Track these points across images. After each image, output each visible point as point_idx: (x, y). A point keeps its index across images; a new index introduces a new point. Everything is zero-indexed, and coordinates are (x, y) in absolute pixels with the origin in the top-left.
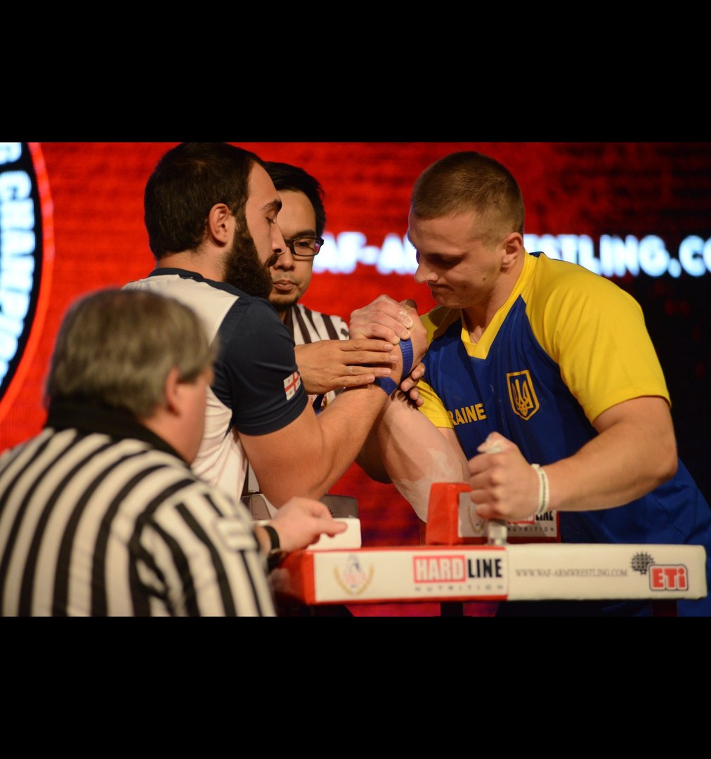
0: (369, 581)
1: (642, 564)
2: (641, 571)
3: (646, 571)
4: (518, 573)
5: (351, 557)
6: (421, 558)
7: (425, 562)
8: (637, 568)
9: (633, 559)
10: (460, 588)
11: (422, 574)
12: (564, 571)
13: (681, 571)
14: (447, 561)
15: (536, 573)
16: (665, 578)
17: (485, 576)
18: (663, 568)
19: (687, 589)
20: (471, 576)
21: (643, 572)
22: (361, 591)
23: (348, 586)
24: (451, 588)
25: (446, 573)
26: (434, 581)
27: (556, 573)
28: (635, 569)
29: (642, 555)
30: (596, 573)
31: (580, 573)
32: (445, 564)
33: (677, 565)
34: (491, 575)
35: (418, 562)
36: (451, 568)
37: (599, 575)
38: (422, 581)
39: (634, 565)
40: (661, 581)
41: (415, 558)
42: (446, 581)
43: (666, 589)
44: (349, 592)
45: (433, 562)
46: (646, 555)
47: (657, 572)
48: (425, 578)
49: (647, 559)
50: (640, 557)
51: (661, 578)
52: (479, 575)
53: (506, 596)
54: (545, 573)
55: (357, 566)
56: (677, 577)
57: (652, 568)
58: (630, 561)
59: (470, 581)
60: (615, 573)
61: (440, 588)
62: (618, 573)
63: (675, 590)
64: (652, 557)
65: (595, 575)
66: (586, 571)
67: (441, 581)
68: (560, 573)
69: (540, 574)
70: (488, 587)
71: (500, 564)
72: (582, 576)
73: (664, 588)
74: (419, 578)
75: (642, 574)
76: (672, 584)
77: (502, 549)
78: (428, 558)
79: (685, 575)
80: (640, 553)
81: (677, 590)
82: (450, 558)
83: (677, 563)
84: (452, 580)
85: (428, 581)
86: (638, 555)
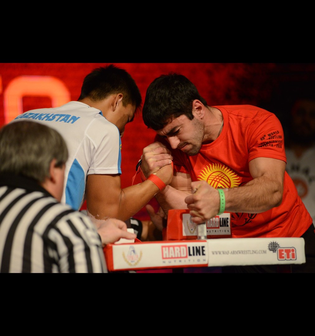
0: (140, 259)
1: (273, 247)
2: (273, 251)
3: (275, 250)
4: (213, 253)
5: (131, 247)
6: (165, 247)
7: (167, 248)
8: (271, 249)
9: (269, 245)
10: (185, 261)
11: (166, 254)
12: (236, 251)
13: (293, 250)
14: (178, 248)
15: (222, 253)
16: (285, 254)
17: (197, 255)
18: (284, 249)
19: (296, 259)
20: (190, 255)
21: (274, 251)
22: (136, 264)
23: (130, 261)
24: (180, 261)
25: (178, 253)
26: (172, 258)
27: (232, 252)
28: (270, 250)
29: (274, 243)
30: (251, 252)
31: (243, 253)
32: (177, 250)
33: (291, 248)
34: (200, 255)
35: (164, 249)
36: (180, 251)
37: (252, 253)
38: (166, 258)
39: (270, 248)
40: (283, 256)
41: (162, 247)
42: (178, 258)
43: (286, 259)
44: (130, 264)
45: (171, 249)
46: (276, 243)
47: (281, 251)
48: (168, 256)
49: (276, 245)
50: (273, 244)
51: (283, 254)
52: (194, 255)
53: (207, 264)
54: (226, 253)
55: (134, 251)
56: (291, 254)
57: (278, 249)
58: (268, 246)
59: (189, 257)
60: (260, 252)
61: (175, 261)
62: (262, 252)
63: (290, 260)
64: (278, 244)
65: (250, 253)
66: (246, 251)
67: (175, 258)
68: (233, 253)
69: (224, 253)
70: (199, 260)
71: (204, 249)
72: (244, 254)
73: (284, 259)
74: (164, 256)
75: (274, 252)
76: (288, 257)
77: (205, 241)
78: (169, 247)
79: (295, 252)
81: (291, 260)
82: (179, 246)
83: (291, 247)
84: (181, 257)
85: (169, 258)
86: (272, 243)
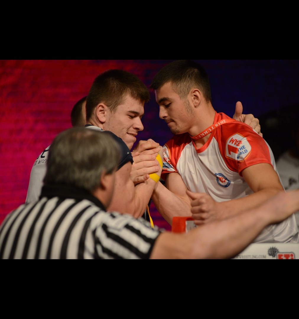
2: (273, 255)
3: (275, 255)
9: (269, 250)
13: (292, 256)
18: (283, 254)
21: (274, 256)
28: (270, 255)
30: (251, 257)
31: (244, 257)
33: (290, 252)
39: (269, 253)
46: (275, 248)
47: (280, 256)
49: (275, 250)
50: (272, 249)
56: (290, 258)
57: (278, 254)
58: (267, 251)
60: (260, 257)
64: (278, 249)
66: (247, 256)
75: (273, 257)
80: (272, 247)
83: (290, 251)
